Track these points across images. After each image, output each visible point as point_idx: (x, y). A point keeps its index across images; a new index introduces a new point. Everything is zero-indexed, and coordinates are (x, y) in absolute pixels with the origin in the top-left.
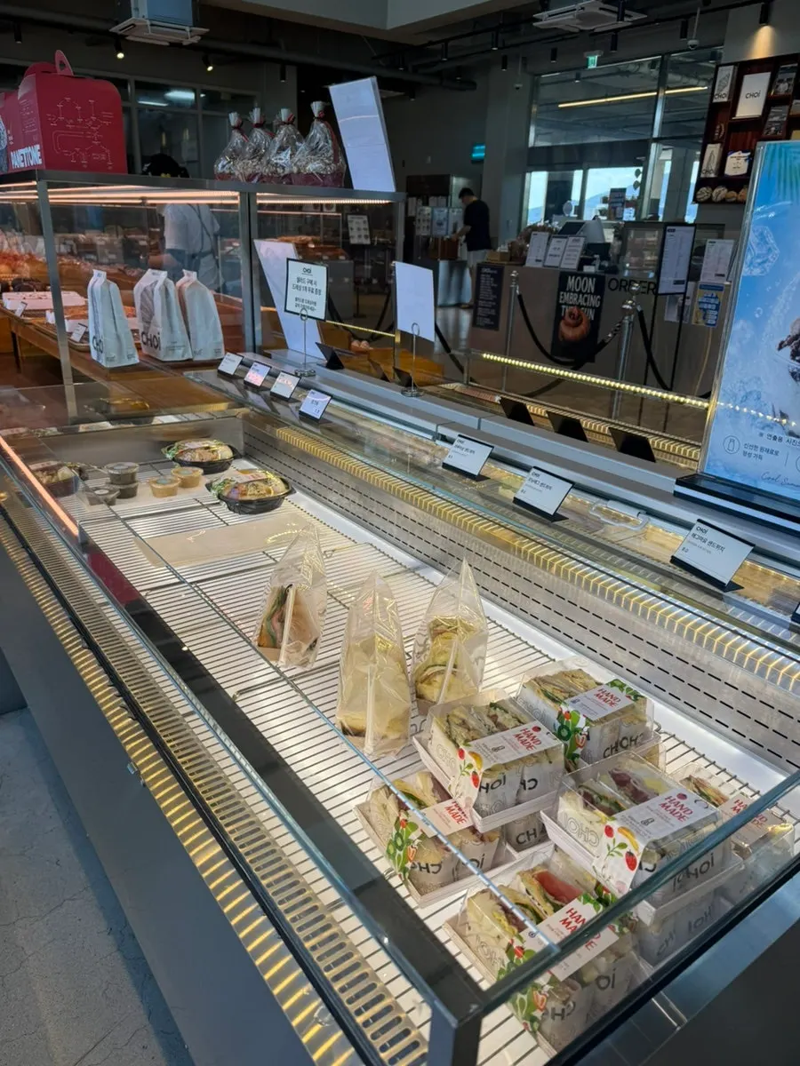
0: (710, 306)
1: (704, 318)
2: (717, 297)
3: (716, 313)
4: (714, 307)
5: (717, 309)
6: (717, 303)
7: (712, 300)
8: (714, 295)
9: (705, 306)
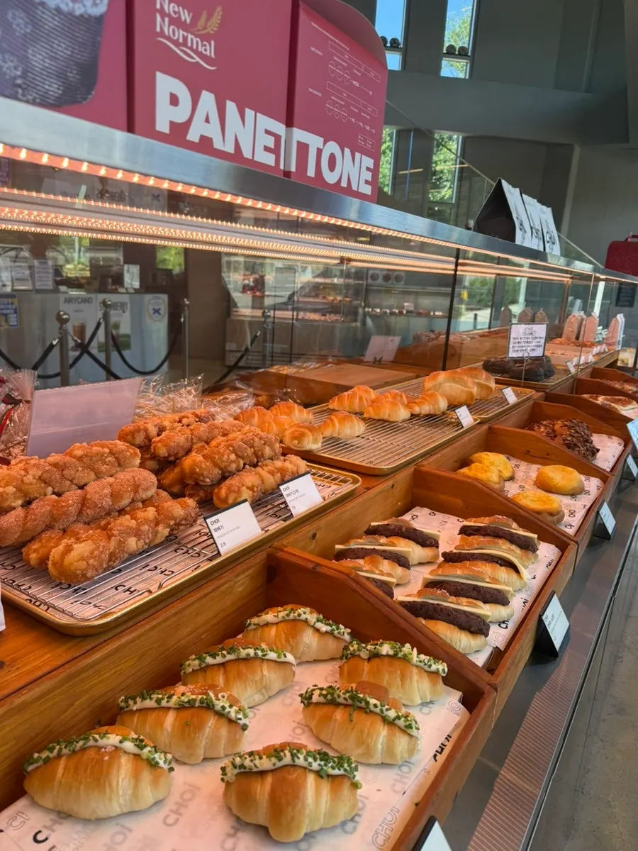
0: (8, 311)
1: (6, 321)
2: (12, 304)
3: (15, 315)
4: (12, 311)
5: (15, 312)
6: (14, 307)
7: (10, 306)
8: (10, 302)
9: (5, 312)
